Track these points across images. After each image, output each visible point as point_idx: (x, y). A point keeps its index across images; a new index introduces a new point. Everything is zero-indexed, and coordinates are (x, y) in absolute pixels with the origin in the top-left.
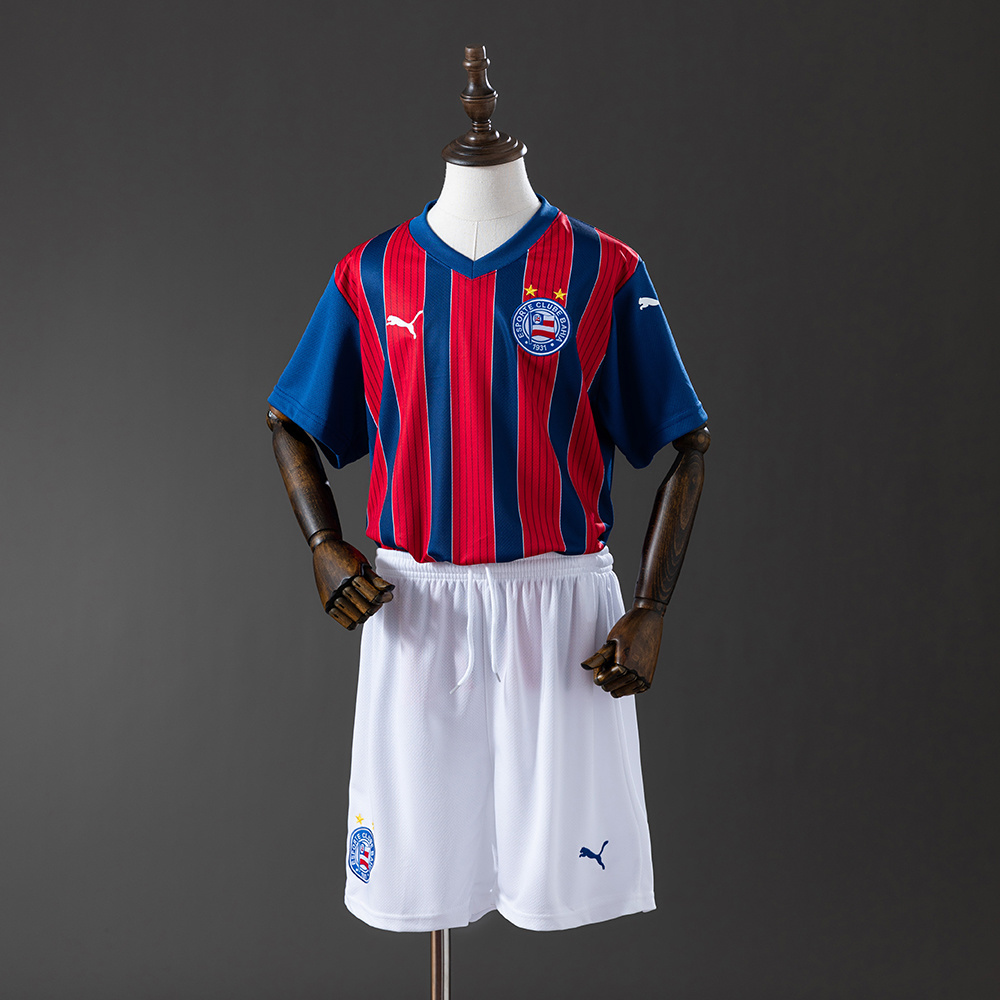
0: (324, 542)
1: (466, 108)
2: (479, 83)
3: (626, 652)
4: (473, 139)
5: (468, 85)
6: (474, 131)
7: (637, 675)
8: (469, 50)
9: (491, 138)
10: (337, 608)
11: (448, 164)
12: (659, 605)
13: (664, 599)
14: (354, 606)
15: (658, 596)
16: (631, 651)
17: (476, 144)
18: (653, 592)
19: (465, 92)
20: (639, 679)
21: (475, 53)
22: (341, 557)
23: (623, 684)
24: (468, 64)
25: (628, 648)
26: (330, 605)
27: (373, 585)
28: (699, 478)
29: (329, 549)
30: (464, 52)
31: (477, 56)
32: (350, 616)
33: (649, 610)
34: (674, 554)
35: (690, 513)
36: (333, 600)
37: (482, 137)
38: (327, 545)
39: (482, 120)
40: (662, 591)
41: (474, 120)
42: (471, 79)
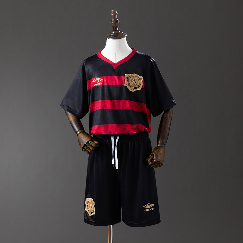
0: (80, 133)
1: (112, 25)
2: (115, 19)
3: (157, 157)
4: (113, 33)
5: (112, 19)
6: (114, 31)
7: (160, 162)
8: (112, 11)
9: (118, 32)
10: (85, 149)
11: (107, 39)
12: (164, 145)
13: (165, 144)
14: (89, 148)
15: (163, 143)
16: (158, 156)
17: (114, 34)
18: (162, 142)
19: (112, 21)
20: (160, 163)
21: (114, 11)
22: (86, 136)
23: (156, 165)
24: (112, 14)
25: (157, 156)
26: (83, 148)
27: (94, 142)
28: (172, 114)
29: (82, 134)
30: (111, 11)
31: (114, 12)
32: (88, 151)
33: (161, 146)
34: (167, 133)
35: (170, 123)
36: (84, 147)
37: (116, 32)
38: (81, 133)
39: (116, 28)
40: (164, 142)
41: (114, 28)
42: (113, 18)
